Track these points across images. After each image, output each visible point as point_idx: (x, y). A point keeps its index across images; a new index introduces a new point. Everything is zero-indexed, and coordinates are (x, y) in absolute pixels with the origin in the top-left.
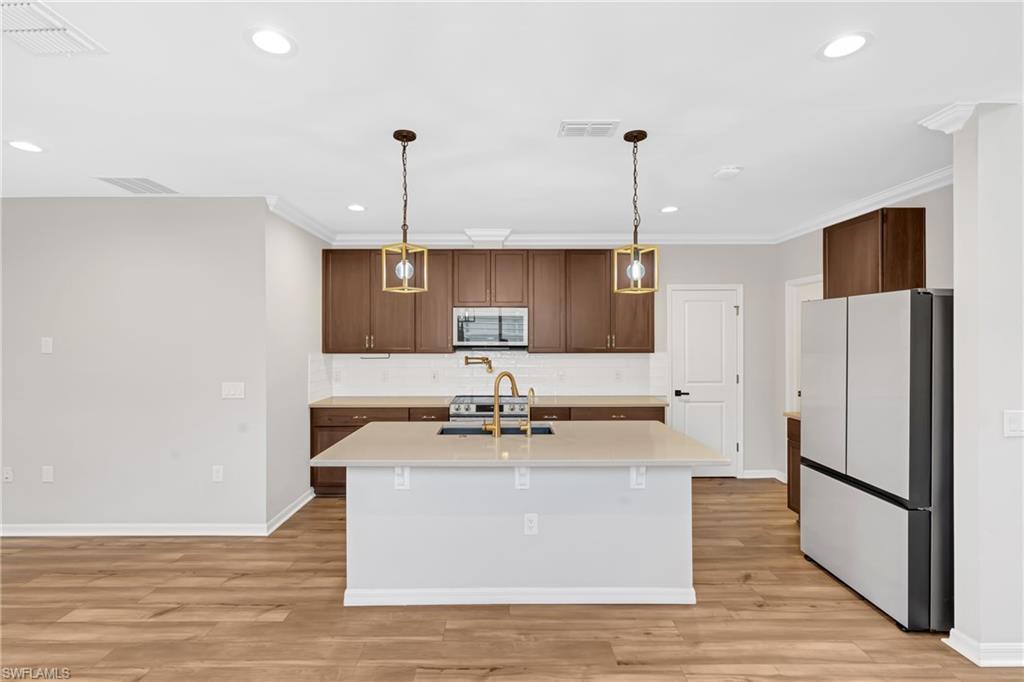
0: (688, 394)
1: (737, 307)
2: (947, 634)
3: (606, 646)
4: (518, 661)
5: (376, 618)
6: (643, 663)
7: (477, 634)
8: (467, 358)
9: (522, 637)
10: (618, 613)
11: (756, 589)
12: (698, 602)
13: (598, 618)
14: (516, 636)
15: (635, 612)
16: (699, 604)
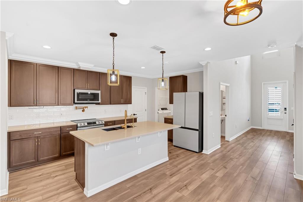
0: (136, 115)
1: (146, 93)
2: (202, 151)
3: (164, 174)
4: (152, 185)
5: (104, 195)
6: (174, 174)
7: (137, 185)
8: (76, 107)
9: (147, 180)
10: (158, 167)
11: (174, 154)
12: (169, 159)
13: (156, 170)
14: (146, 181)
15: (161, 166)
16: (169, 160)
